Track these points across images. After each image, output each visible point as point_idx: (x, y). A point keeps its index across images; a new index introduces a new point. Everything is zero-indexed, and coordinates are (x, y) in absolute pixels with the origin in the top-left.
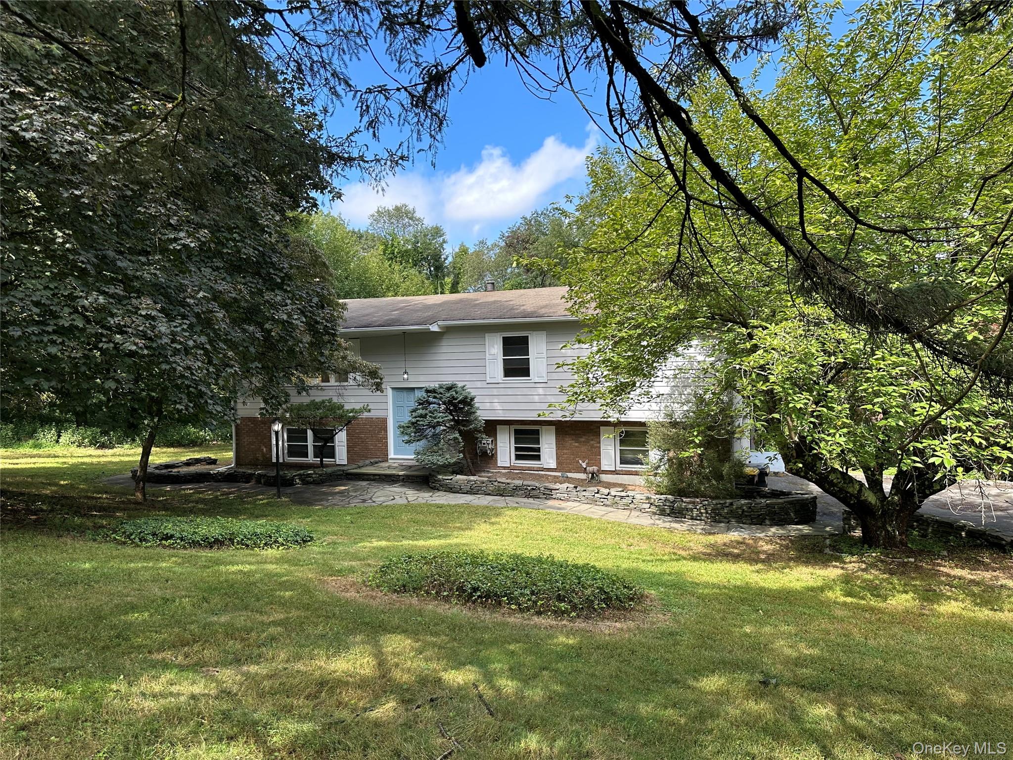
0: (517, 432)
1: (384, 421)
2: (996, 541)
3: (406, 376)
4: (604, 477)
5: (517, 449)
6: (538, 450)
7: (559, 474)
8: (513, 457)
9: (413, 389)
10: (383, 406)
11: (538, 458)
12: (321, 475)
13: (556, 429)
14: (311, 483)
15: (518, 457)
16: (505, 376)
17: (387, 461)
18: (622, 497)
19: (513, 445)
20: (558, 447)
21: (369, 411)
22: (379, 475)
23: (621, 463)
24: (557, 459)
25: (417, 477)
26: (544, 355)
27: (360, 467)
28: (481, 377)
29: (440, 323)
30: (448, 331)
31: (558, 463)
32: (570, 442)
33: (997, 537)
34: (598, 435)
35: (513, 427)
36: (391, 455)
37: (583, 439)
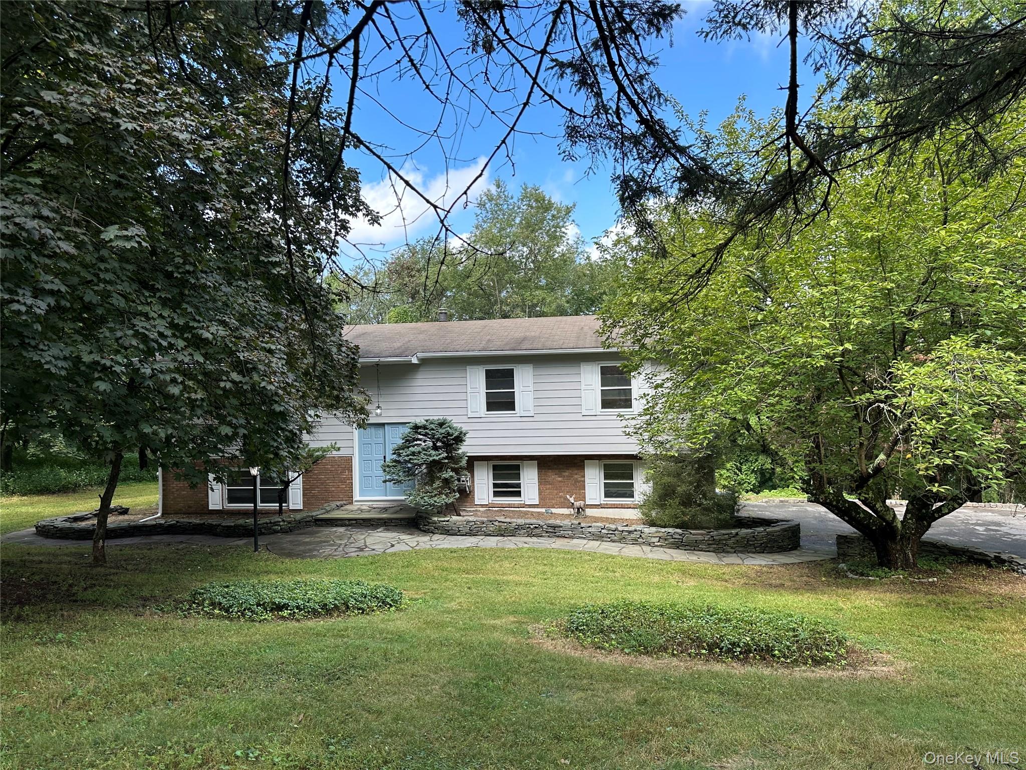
0: (495, 468)
1: (349, 460)
2: (980, 557)
3: (379, 411)
4: (589, 512)
5: (495, 486)
6: (519, 486)
7: (543, 510)
8: (491, 494)
9: (383, 425)
10: (349, 444)
11: (518, 494)
12: (289, 523)
13: (538, 464)
14: (278, 532)
15: (496, 494)
16: (488, 410)
17: (351, 503)
18: (630, 532)
19: (491, 482)
20: (540, 483)
21: (339, 449)
22: (356, 520)
23: (606, 496)
24: (540, 494)
25: (401, 519)
26: (531, 388)
27: (328, 512)
28: (463, 412)
29: (419, 355)
30: (427, 363)
31: (541, 499)
32: (554, 477)
33: (981, 554)
34: (582, 468)
35: (492, 463)
36: (357, 496)
37: (567, 474)
